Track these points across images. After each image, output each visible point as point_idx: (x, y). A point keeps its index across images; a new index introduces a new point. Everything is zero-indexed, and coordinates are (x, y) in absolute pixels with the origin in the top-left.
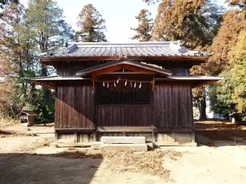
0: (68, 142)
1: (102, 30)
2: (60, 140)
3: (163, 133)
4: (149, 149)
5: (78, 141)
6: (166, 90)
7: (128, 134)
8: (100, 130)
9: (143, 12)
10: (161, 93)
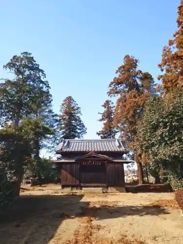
0: (67, 191)
1: (78, 115)
2: (64, 190)
3: (111, 186)
4: (103, 193)
5: (72, 190)
6: (112, 165)
7: (94, 187)
8: (82, 185)
9: (107, 102)
10: (110, 167)
